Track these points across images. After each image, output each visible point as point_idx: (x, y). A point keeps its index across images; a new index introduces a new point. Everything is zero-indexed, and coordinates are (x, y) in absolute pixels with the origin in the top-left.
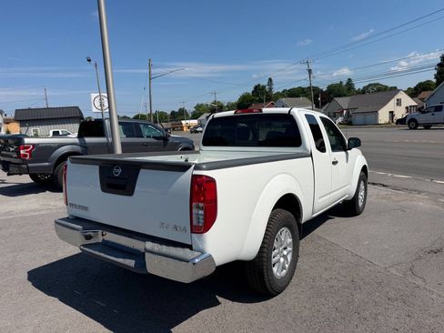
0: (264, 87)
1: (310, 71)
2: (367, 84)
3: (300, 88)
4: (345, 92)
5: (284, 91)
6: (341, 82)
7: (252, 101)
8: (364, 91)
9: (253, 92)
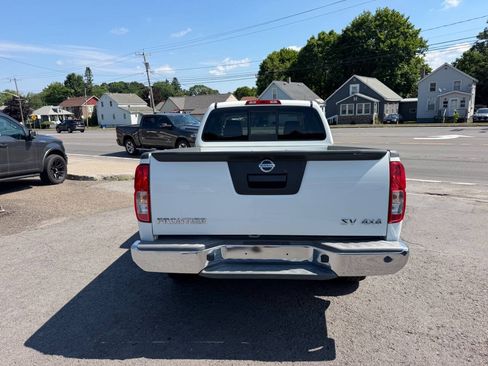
0: (80, 78)
1: (147, 65)
2: (193, 86)
3: (122, 82)
4: (173, 92)
5: (103, 85)
6: (167, 81)
7: (66, 94)
8: (190, 93)
9: (66, 83)
